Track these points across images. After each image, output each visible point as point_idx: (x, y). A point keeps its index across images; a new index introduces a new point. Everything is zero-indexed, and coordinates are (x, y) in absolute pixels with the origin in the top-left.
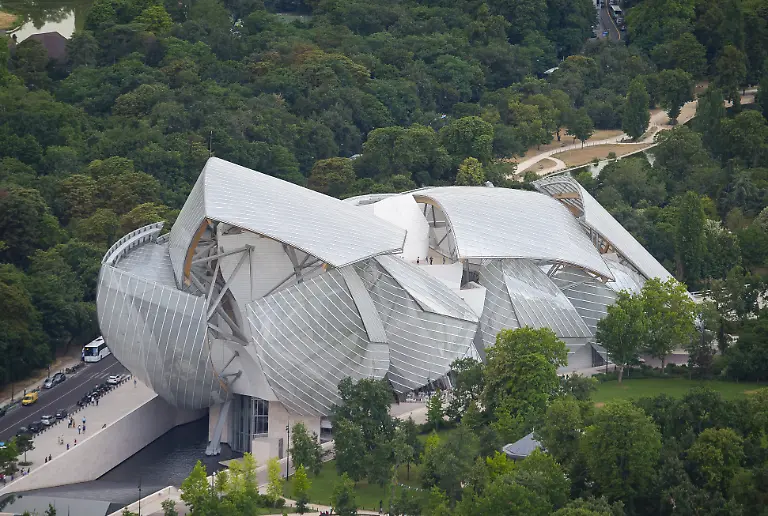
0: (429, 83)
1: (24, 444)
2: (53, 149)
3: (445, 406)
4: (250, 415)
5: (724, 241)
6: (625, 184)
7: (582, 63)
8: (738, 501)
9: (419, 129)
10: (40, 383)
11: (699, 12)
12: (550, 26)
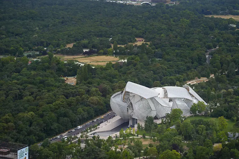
0: (177, 70)
1: (99, 125)
2: (114, 79)
3: (164, 120)
4: (135, 121)
5: (214, 95)
6: (202, 86)
7: (201, 67)
8: (203, 136)
9: (172, 77)
10: (105, 115)
11: (221, 59)
12: (198, 61)
